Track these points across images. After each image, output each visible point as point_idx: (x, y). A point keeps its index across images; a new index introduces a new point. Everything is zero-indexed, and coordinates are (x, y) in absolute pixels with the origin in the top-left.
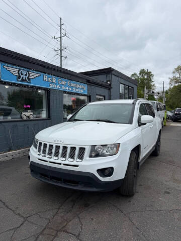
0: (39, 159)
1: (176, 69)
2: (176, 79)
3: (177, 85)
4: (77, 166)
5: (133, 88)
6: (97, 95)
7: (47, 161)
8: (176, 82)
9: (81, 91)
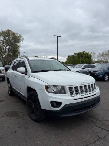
4: (96, 94)
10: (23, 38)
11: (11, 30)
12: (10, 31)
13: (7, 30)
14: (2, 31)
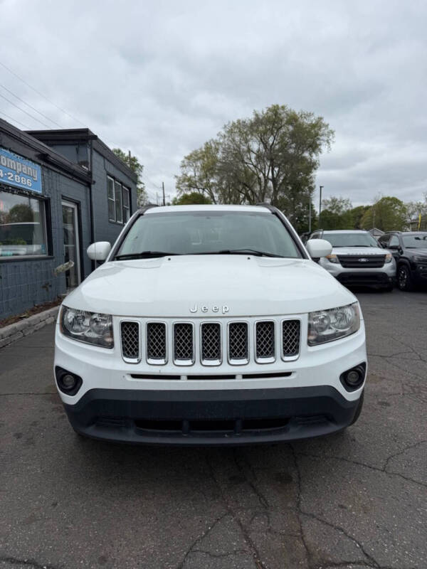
0: (134, 376)
1: (188, 158)
2: (189, 180)
3: (189, 193)
4: (288, 374)
5: (130, 189)
6: (64, 198)
7: (178, 377)
8: (190, 186)
9: (26, 184)
10: (330, 127)
11: (283, 108)
12: (281, 111)
13: (269, 109)
14: (257, 115)
